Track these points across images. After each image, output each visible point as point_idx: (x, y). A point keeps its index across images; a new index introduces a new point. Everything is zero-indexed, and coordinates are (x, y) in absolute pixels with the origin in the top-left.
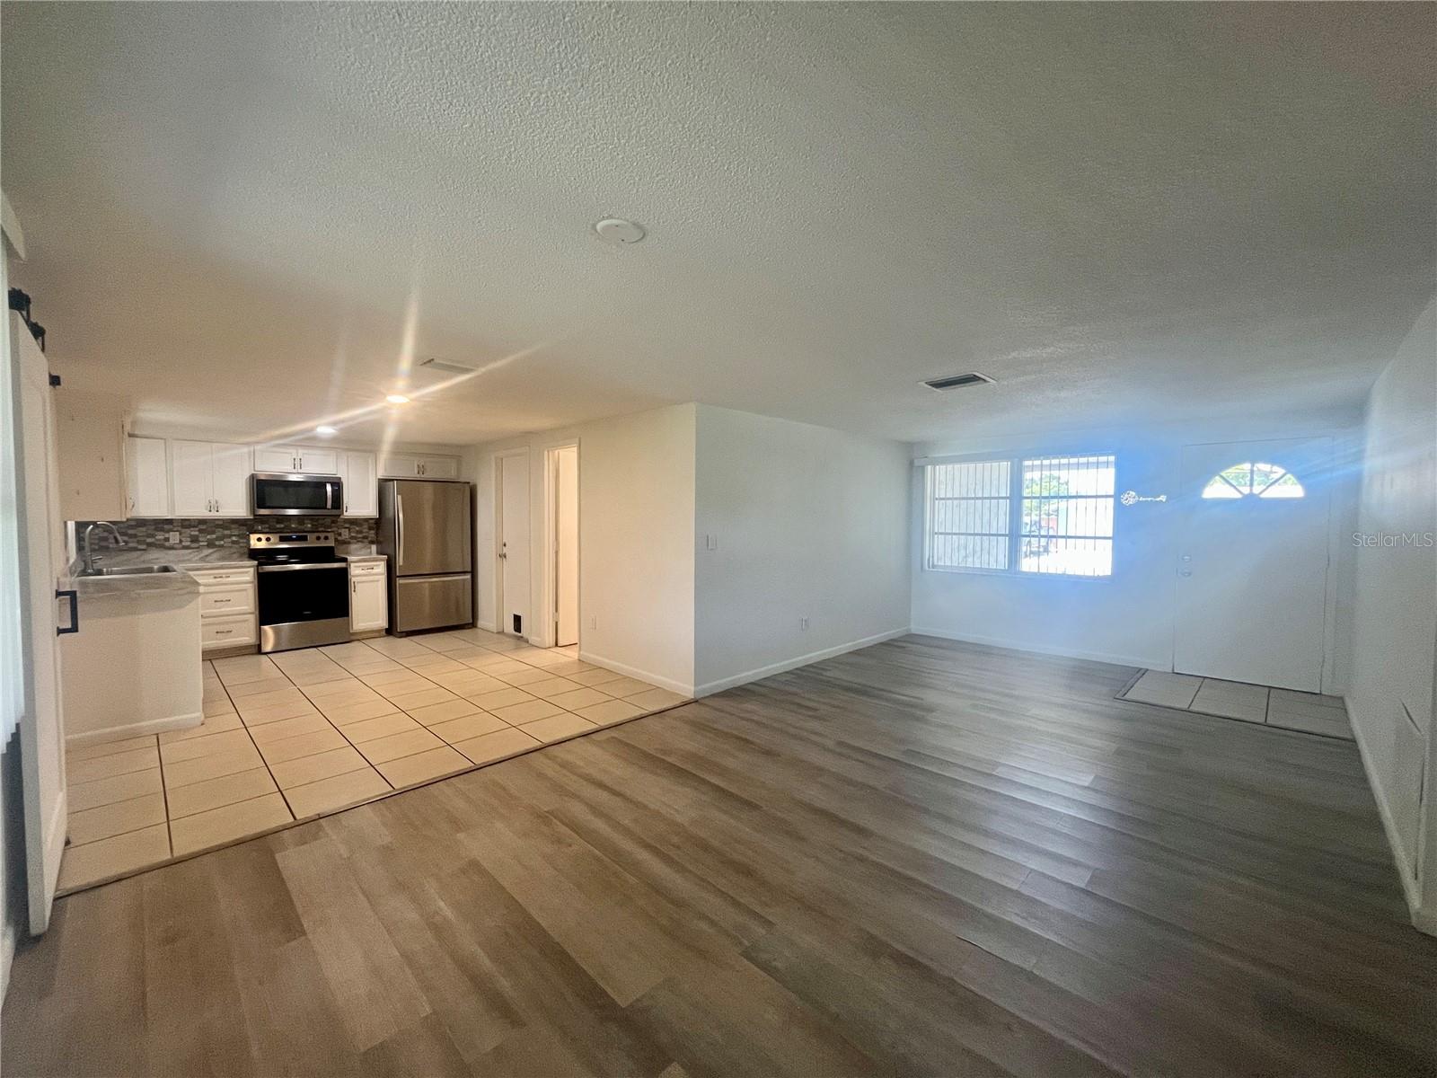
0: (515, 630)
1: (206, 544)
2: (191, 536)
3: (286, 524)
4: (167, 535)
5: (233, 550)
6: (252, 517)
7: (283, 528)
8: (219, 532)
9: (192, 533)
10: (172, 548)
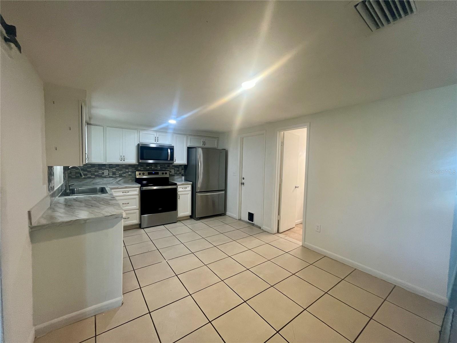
0: (249, 220)
1: (118, 175)
2: (113, 172)
3: (150, 167)
4: (103, 171)
5: (129, 178)
6: (138, 164)
7: (149, 169)
8: (124, 170)
9: (113, 171)
10: (105, 177)
